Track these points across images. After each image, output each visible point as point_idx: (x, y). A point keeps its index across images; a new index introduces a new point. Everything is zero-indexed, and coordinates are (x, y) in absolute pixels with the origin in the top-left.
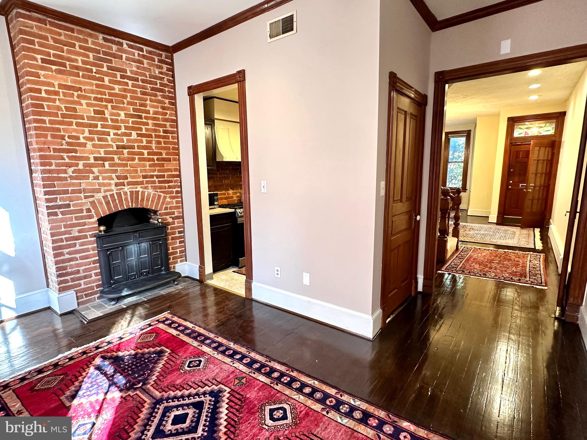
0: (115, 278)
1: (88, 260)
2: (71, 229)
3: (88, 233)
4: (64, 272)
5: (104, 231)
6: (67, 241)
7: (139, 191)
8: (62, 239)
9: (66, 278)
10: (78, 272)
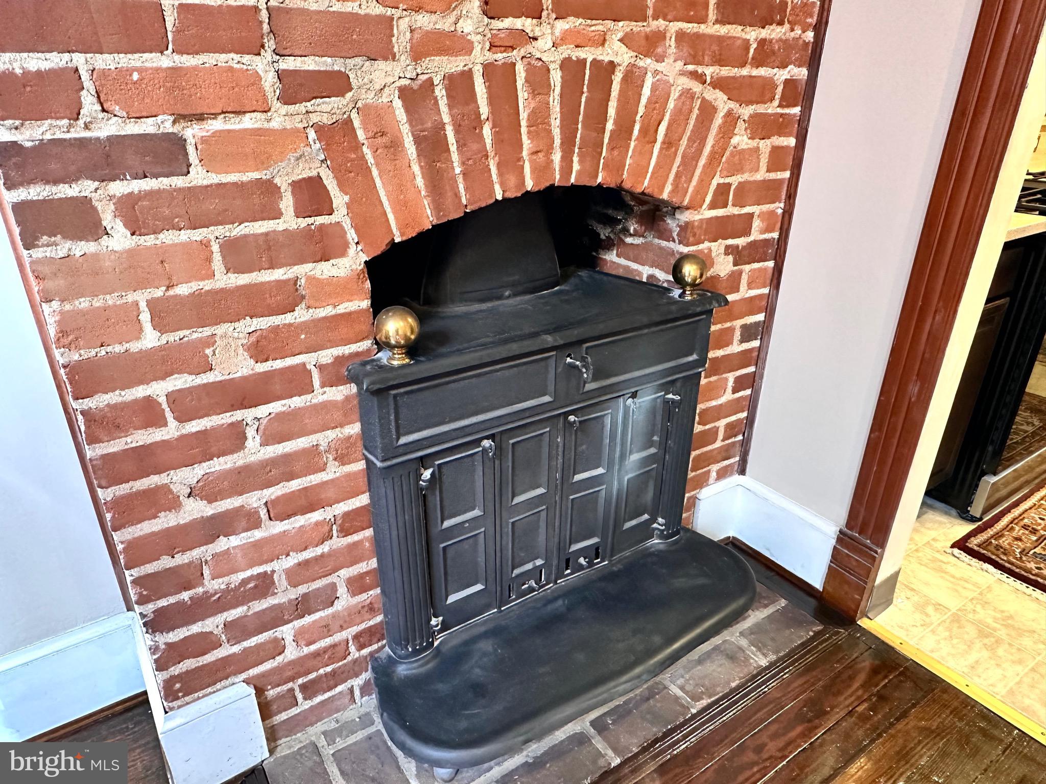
0: (452, 599)
1: (316, 516)
2: (207, 331)
3: (309, 359)
4: (185, 596)
5: (413, 349)
6: (182, 419)
7: (612, 66)
8: (149, 403)
9: (196, 628)
10: (265, 584)
